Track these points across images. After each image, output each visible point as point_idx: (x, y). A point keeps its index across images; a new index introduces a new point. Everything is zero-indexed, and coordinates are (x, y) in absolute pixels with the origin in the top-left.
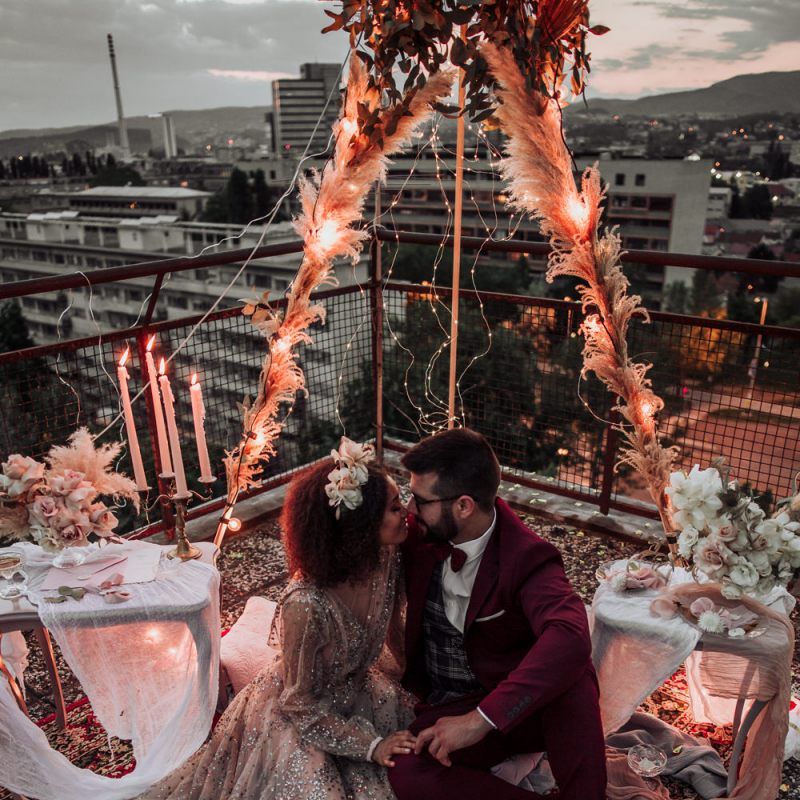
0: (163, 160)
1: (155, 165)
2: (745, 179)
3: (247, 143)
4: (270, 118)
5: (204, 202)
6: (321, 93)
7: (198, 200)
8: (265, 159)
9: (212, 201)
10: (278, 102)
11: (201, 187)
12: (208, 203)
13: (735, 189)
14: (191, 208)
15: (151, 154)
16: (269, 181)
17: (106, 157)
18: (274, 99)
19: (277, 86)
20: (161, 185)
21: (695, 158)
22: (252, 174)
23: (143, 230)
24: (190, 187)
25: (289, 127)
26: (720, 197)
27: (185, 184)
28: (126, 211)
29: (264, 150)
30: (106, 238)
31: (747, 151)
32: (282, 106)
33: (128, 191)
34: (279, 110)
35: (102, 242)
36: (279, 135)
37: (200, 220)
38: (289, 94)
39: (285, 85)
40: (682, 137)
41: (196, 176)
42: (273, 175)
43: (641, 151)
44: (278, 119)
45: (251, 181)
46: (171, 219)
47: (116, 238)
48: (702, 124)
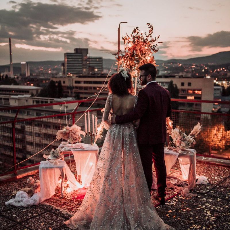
0: (25, 77)
1: (22, 78)
2: (227, 84)
3: (55, 72)
4: (63, 64)
5: (39, 91)
6: (80, 57)
7: (37, 90)
8: (61, 77)
9: (42, 90)
10: (66, 60)
11: (38, 86)
12: (41, 91)
13: (223, 87)
14: (35, 93)
15: (21, 75)
16: (63, 84)
17: (5, 76)
18: (65, 59)
19: (66, 55)
20: (24, 85)
21: (209, 77)
22: (57, 82)
23: (19, 99)
24: (34, 85)
25: (70, 67)
26: (218, 89)
27: (32, 85)
28: (11, 93)
29: (61, 74)
30: (5, 102)
31: (226, 75)
32: (67, 61)
33: (12, 87)
34: (66, 62)
35: (3, 103)
36: (66, 70)
37: (38, 96)
38: (70, 57)
39: (68, 55)
40: (203, 70)
41: (36, 82)
42: (64, 82)
43: (190, 75)
44: (66, 65)
45: (57, 84)
46: (28, 96)
47: (9, 102)
48: (210, 67)
